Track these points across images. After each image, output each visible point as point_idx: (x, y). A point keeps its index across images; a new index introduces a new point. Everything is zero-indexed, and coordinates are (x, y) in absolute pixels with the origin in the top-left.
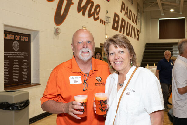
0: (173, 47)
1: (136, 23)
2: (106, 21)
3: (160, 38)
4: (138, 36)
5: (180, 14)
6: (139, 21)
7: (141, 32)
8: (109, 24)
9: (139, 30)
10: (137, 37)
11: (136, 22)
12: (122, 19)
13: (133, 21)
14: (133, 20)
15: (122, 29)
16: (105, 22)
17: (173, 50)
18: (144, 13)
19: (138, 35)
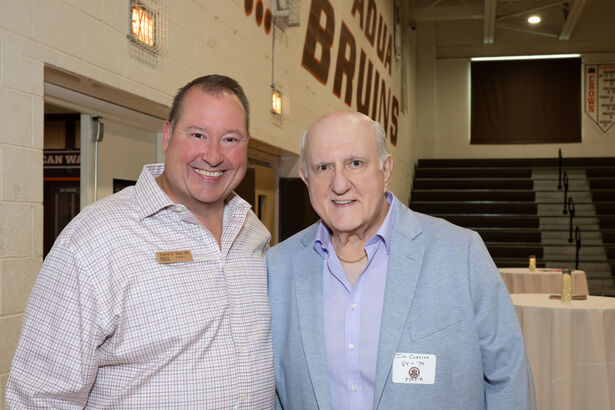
0: (534, 177)
1: (388, 65)
2: (274, 12)
3: (474, 141)
4: (394, 127)
5: (561, 38)
6: (397, 61)
7: (402, 111)
8: (289, 31)
9: (399, 99)
10: (392, 128)
11: (389, 60)
12: (344, 27)
13: (380, 54)
14: (381, 47)
15: (345, 78)
16: (269, 15)
17: (535, 189)
18: (414, 29)
19: (395, 121)
